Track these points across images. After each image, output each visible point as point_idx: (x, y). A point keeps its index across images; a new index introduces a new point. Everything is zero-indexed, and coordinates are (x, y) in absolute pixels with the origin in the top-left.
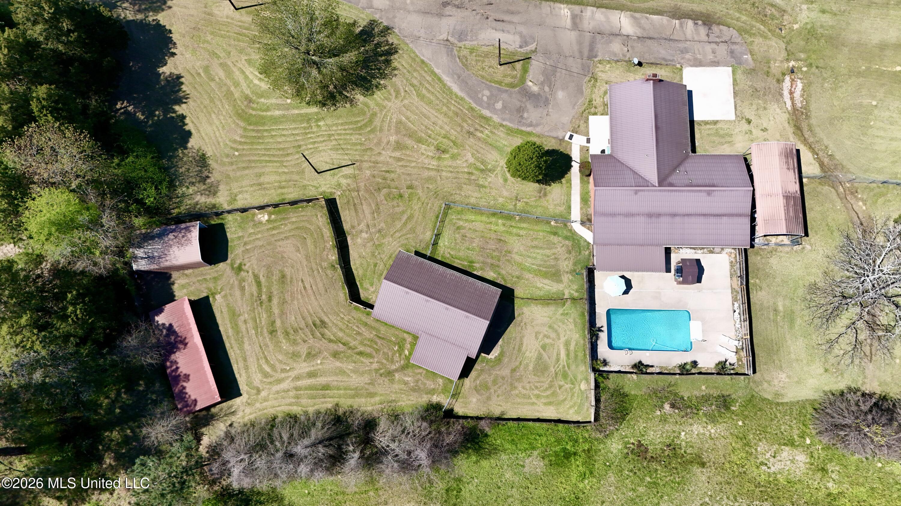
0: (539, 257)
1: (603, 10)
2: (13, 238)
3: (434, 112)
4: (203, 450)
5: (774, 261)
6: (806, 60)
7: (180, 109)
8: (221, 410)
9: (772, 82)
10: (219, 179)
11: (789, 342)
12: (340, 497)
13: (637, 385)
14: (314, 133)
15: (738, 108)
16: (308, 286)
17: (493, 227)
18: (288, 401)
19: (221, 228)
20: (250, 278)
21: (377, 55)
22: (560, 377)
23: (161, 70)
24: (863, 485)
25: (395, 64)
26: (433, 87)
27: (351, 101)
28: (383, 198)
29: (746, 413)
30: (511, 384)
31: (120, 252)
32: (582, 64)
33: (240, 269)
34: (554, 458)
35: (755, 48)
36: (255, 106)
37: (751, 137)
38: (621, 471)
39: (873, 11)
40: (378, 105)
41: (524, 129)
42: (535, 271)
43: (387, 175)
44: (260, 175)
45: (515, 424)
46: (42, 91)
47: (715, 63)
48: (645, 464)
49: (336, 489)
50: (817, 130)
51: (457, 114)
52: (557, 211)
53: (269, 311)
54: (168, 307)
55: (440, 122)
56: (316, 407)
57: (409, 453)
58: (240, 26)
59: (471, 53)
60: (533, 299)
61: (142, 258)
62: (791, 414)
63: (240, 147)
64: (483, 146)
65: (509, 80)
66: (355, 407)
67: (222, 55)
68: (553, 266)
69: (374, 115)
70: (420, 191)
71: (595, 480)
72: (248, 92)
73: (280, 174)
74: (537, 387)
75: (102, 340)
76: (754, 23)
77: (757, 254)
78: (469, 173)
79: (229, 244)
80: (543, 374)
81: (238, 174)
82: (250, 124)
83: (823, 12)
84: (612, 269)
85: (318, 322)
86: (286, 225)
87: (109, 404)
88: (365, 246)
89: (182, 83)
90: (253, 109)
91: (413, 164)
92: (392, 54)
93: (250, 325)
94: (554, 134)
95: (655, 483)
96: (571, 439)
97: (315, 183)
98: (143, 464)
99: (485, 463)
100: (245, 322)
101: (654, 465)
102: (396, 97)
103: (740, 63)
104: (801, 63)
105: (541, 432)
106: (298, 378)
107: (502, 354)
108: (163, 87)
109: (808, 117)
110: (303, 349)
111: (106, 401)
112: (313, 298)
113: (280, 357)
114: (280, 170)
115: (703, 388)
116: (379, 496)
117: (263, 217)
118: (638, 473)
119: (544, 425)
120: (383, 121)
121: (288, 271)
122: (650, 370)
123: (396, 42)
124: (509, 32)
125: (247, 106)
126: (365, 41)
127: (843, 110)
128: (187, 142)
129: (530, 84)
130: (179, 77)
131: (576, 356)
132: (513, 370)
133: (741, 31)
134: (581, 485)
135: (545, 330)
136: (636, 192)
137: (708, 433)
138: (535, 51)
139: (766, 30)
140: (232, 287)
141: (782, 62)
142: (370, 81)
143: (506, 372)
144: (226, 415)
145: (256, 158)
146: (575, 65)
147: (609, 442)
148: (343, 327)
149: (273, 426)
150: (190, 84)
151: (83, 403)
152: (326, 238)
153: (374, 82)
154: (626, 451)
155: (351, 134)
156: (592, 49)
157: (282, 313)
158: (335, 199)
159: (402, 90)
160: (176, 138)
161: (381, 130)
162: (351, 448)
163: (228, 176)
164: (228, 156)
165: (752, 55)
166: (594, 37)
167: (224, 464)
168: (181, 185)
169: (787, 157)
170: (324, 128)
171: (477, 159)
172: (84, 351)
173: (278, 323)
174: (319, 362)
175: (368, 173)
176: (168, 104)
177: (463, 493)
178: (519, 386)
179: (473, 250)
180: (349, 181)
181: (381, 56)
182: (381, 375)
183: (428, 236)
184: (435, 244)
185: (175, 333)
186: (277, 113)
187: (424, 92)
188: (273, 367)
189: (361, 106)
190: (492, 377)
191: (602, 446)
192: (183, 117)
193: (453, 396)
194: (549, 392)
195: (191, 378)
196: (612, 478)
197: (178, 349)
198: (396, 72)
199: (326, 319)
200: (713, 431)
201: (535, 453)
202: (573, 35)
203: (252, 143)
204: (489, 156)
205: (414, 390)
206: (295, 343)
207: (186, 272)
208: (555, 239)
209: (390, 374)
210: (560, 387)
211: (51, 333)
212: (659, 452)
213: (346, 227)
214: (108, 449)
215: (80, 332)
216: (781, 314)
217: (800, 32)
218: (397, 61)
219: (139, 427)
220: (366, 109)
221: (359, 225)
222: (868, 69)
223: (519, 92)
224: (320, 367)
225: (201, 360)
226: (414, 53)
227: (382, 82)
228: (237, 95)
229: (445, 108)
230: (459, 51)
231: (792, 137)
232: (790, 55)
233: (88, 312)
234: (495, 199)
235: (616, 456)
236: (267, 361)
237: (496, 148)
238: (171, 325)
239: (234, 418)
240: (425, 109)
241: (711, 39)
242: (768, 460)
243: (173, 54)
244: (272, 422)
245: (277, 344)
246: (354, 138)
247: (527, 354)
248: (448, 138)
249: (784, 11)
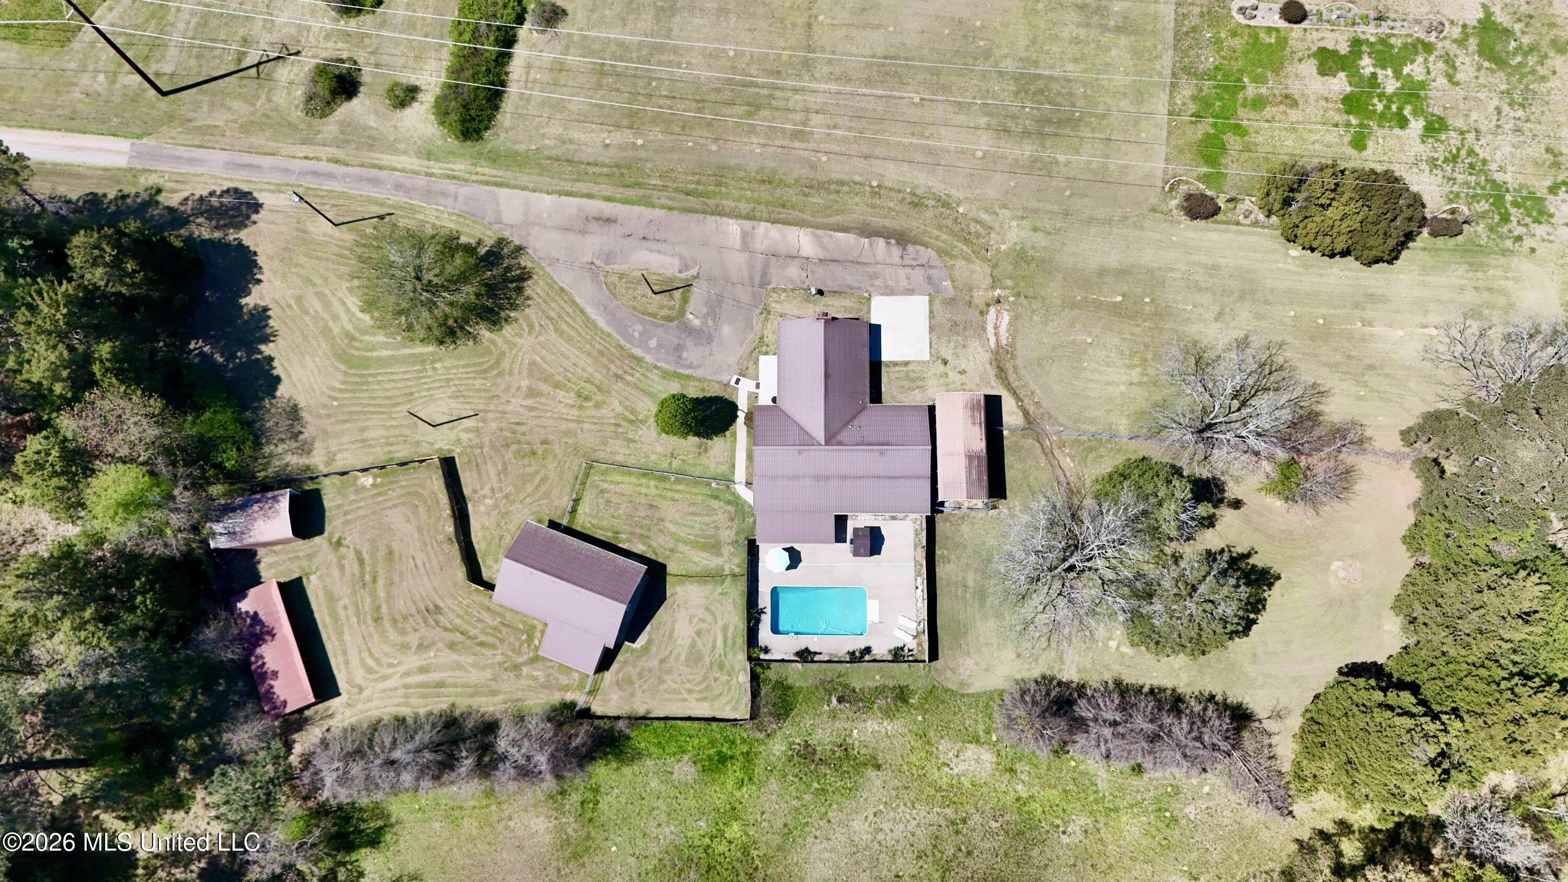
0: (697, 525)
1: (779, 226)
2: (71, 517)
3: (574, 351)
4: (294, 759)
5: (965, 528)
6: (1013, 289)
7: (267, 349)
8: (316, 712)
9: (974, 314)
10: (314, 434)
11: (979, 623)
12: (457, 813)
13: (803, 676)
14: (429, 377)
15: (934, 346)
16: (419, 564)
17: (644, 490)
18: (396, 701)
19: (317, 494)
20: (351, 555)
21: (506, 280)
22: (715, 668)
23: (244, 301)
24: (1055, 787)
25: (528, 292)
26: (574, 320)
27: (475, 338)
28: (511, 456)
29: (927, 706)
30: (659, 677)
31: (195, 529)
32: (753, 293)
33: (339, 544)
34: (707, 763)
35: (957, 273)
36: (358, 345)
37: (947, 381)
38: (785, 776)
39: (1094, 230)
40: (507, 342)
41: (682, 371)
42: (691, 542)
43: (517, 428)
44: (363, 430)
45: (662, 724)
46: (104, 349)
47: (910, 292)
48: (812, 768)
49: (451, 804)
50: (1023, 372)
51: (602, 354)
52: (719, 471)
53: (374, 594)
54: (252, 592)
55: (582, 363)
56: (429, 708)
57: (529, 758)
58: (339, 246)
59: (621, 278)
60: (687, 576)
61: (221, 534)
62: (977, 706)
63: (339, 395)
64: (633, 392)
65: (664, 312)
66: (475, 707)
67: (318, 281)
68: (712, 537)
69: (503, 354)
70: (556, 447)
71: (754, 788)
72: (349, 327)
73: (387, 428)
74: (689, 681)
75: (174, 632)
76: (956, 243)
77: (946, 520)
78: (617, 425)
79: (327, 514)
80: (696, 663)
81: (338, 428)
82: (351, 368)
83: (1035, 229)
84: (774, 541)
85: (431, 607)
86: (394, 490)
87: (182, 707)
88: (488, 514)
89: (269, 317)
90: (356, 349)
91: (549, 415)
92: (524, 280)
93: (351, 611)
94: (719, 378)
95: (823, 790)
96: (726, 739)
97: (429, 439)
98: (224, 774)
99: (627, 770)
100: (345, 607)
101: (823, 769)
102: (530, 333)
103: (938, 290)
104: (1007, 292)
105: (692, 732)
106: (407, 674)
107: (650, 642)
108: (246, 323)
109: (1013, 357)
110: (413, 639)
111: (180, 704)
112: (426, 578)
113: (386, 649)
114: (388, 423)
115: (878, 677)
116: (503, 811)
117: (367, 480)
118: (804, 778)
119: (696, 724)
120: (513, 362)
121: (396, 546)
122: (817, 658)
123: (529, 265)
124: (665, 253)
125: (348, 345)
126: (492, 264)
127: (1054, 349)
128: (275, 389)
129: (691, 316)
130: (266, 309)
131: (734, 643)
132: (663, 661)
133: (942, 252)
134: (738, 794)
135: (701, 613)
136: (800, 452)
137: (883, 730)
138: (696, 277)
139: (969, 252)
140: (329, 566)
141: (986, 290)
142: (498, 313)
143: (653, 663)
144: (322, 719)
145: (359, 409)
146: (745, 296)
147: (771, 743)
148: (461, 613)
149: (376, 730)
150: (279, 318)
151: (153, 705)
152: (442, 506)
153: (503, 314)
154: (790, 753)
155: (474, 378)
156: (764, 274)
157: (389, 597)
158: (453, 458)
159: (537, 325)
160: (261, 385)
161: (511, 373)
162: (464, 754)
163: (325, 432)
164: (324, 406)
165: (953, 281)
166: (767, 260)
167: (316, 774)
168: (268, 442)
169: (973, 409)
170: (441, 372)
171: (625, 408)
172: (155, 646)
173: (384, 609)
174: (432, 654)
175: (494, 425)
176: (252, 343)
177: (600, 805)
178: (669, 679)
179: (619, 517)
180: (471, 436)
181: (512, 282)
182: (506, 669)
183: (566, 502)
184: (574, 511)
185: (260, 622)
186: (385, 353)
187: (563, 326)
188: (377, 661)
189: (486, 343)
190: (637, 670)
191: (763, 747)
192: (270, 359)
193: (590, 693)
194: (702, 686)
195: (279, 675)
196: (774, 785)
197: (265, 641)
198: (529, 302)
199: (441, 604)
200: (889, 728)
201: (686, 757)
202: (743, 257)
203: (354, 391)
204: (641, 404)
205: (544, 686)
206: (403, 632)
207: (275, 548)
208: (715, 504)
209: (516, 668)
210: (716, 680)
211: (117, 625)
212: (829, 754)
213: (467, 491)
214: (183, 760)
215: (150, 624)
216: (971, 590)
217: (1007, 254)
218: (532, 288)
219: (219, 733)
220: (493, 348)
221: (482, 489)
222: (1084, 299)
223: (678, 327)
224: (433, 660)
225: (291, 655)
226: (552, 278)
227: (512, 315)
228: (336, 331)
229: (588, 347)
230: (606, 277)
231: (993, 381)
232: (995, 282)
233: (157, 601)
234: (647, 457)
235: (779, 759)
236: (371, 655)
237: (649, 394)
238: (256, 613)
239: (331, 722)
240: (564, 347)
241: (906, 262)
242: (951, 760)
243: (259, 281)
244: (375, 727)
245: (383, 633)
246: (478, 384)
247: (679, 642)
248: (592, 383)
249: (991, 228)
